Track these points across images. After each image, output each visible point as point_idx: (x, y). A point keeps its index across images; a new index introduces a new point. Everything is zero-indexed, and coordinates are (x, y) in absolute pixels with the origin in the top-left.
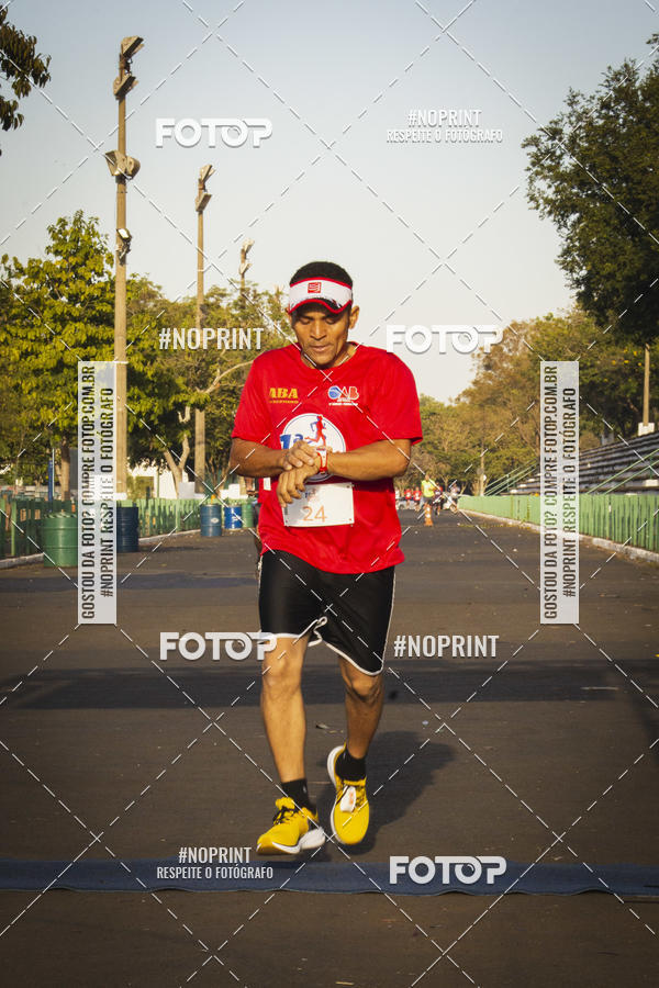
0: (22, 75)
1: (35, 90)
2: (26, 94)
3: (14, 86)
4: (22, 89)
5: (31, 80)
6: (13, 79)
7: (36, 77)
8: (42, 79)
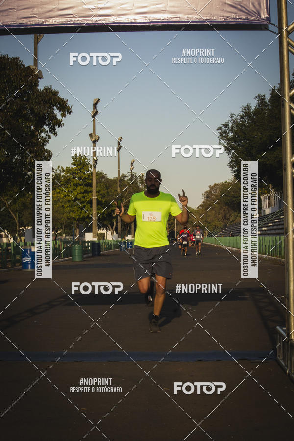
0: (64, 111)
1: (67, 115)
2: (65, 117)
3: (61, 115)
4: (64, 115)
5: (66, 113)
6: (61, 112)
7: (68, 112)
8: (70, 112)
